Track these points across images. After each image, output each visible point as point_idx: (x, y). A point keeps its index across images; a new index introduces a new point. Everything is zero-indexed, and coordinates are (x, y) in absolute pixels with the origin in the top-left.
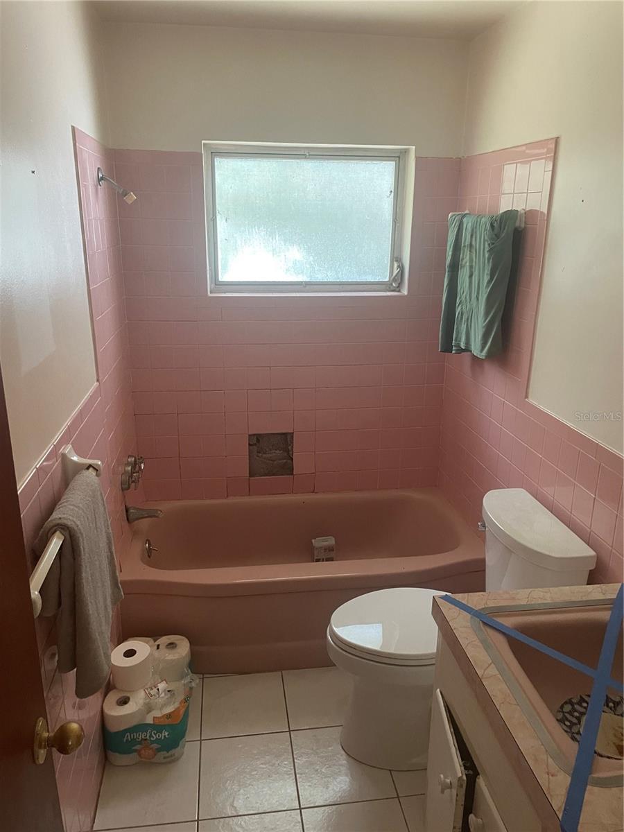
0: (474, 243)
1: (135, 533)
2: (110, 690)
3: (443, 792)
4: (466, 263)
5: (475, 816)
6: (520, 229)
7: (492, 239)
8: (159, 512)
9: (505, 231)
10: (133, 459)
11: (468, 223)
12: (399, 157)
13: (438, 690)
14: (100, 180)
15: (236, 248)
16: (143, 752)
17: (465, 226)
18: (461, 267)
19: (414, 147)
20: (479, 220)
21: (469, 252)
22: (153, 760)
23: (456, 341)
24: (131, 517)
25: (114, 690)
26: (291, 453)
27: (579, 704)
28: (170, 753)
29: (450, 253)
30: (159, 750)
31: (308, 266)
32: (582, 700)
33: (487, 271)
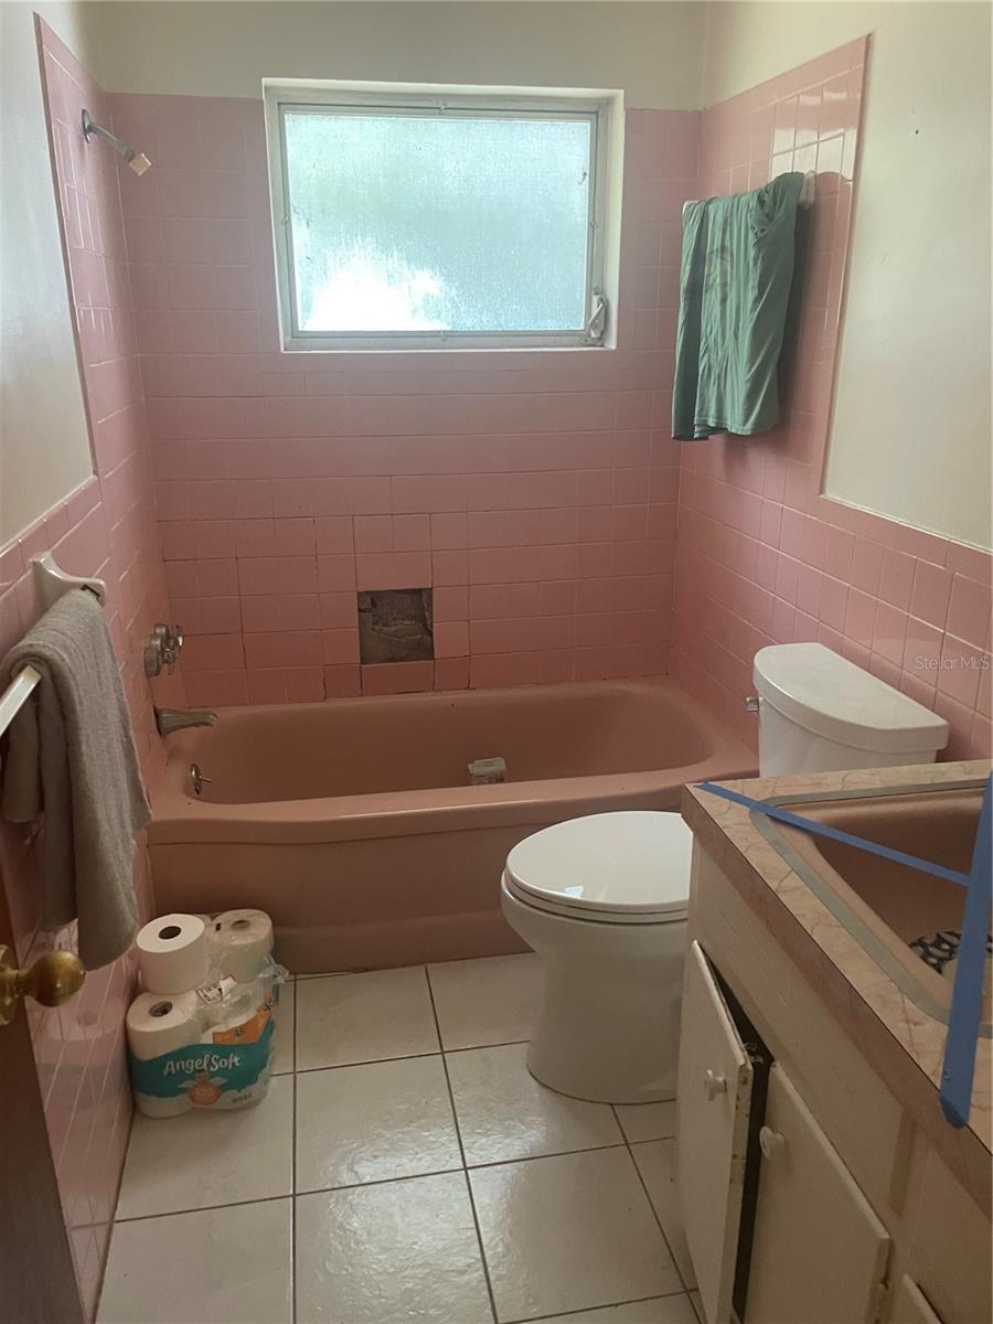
0: (727, 244)
1: (173, 754)
2: (139, 994)
3: (712, 1098)
4: (715, 280)
5: (771, 1127)
6: (807, 207)
7: (760, 222)
8: (211, 716)
9: (783, 208)
10: (164, 630)
11: (716, 213)
12: (597, 113)
13: (695, 942)
14: (87, 130)
15: (325, 274)
16: (197, 1092)
17: (711, 217)
18: (706, 291)
19: (622, 92)
20: (736, 202)
21: (719, 260)
22: (216, 1106)
23: (700, 416)
24: (165, 724)
25: (145, 995)
26: (429, 622)
27: (937, 945)
28: (243, 1092)
29: (688, 268)
30: (223, 1088)
31: (449, 305)
32: (939, 941)
33: (753, 281)
